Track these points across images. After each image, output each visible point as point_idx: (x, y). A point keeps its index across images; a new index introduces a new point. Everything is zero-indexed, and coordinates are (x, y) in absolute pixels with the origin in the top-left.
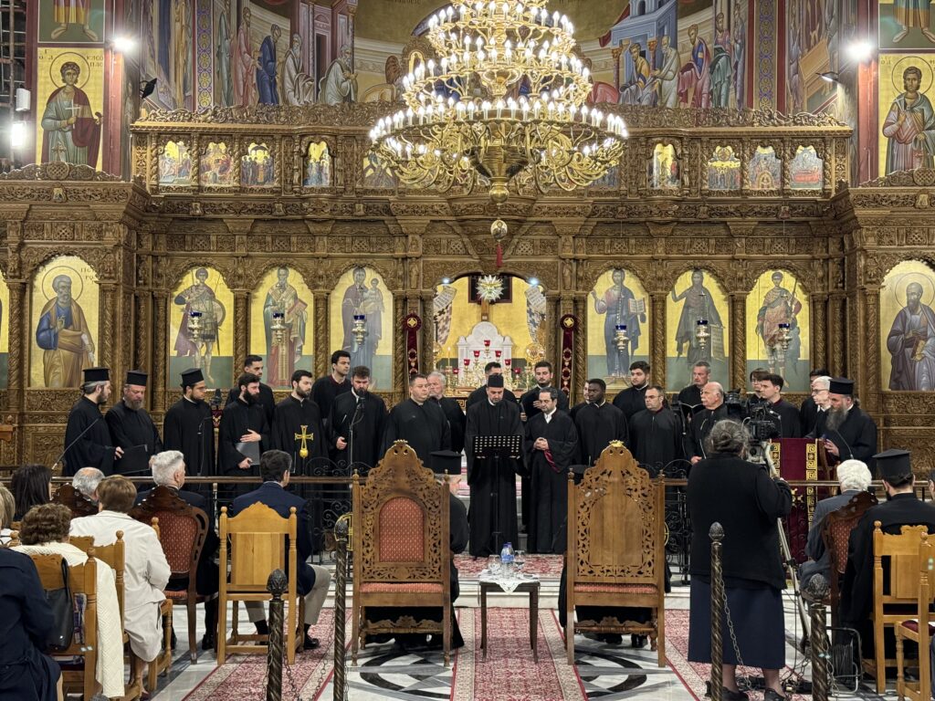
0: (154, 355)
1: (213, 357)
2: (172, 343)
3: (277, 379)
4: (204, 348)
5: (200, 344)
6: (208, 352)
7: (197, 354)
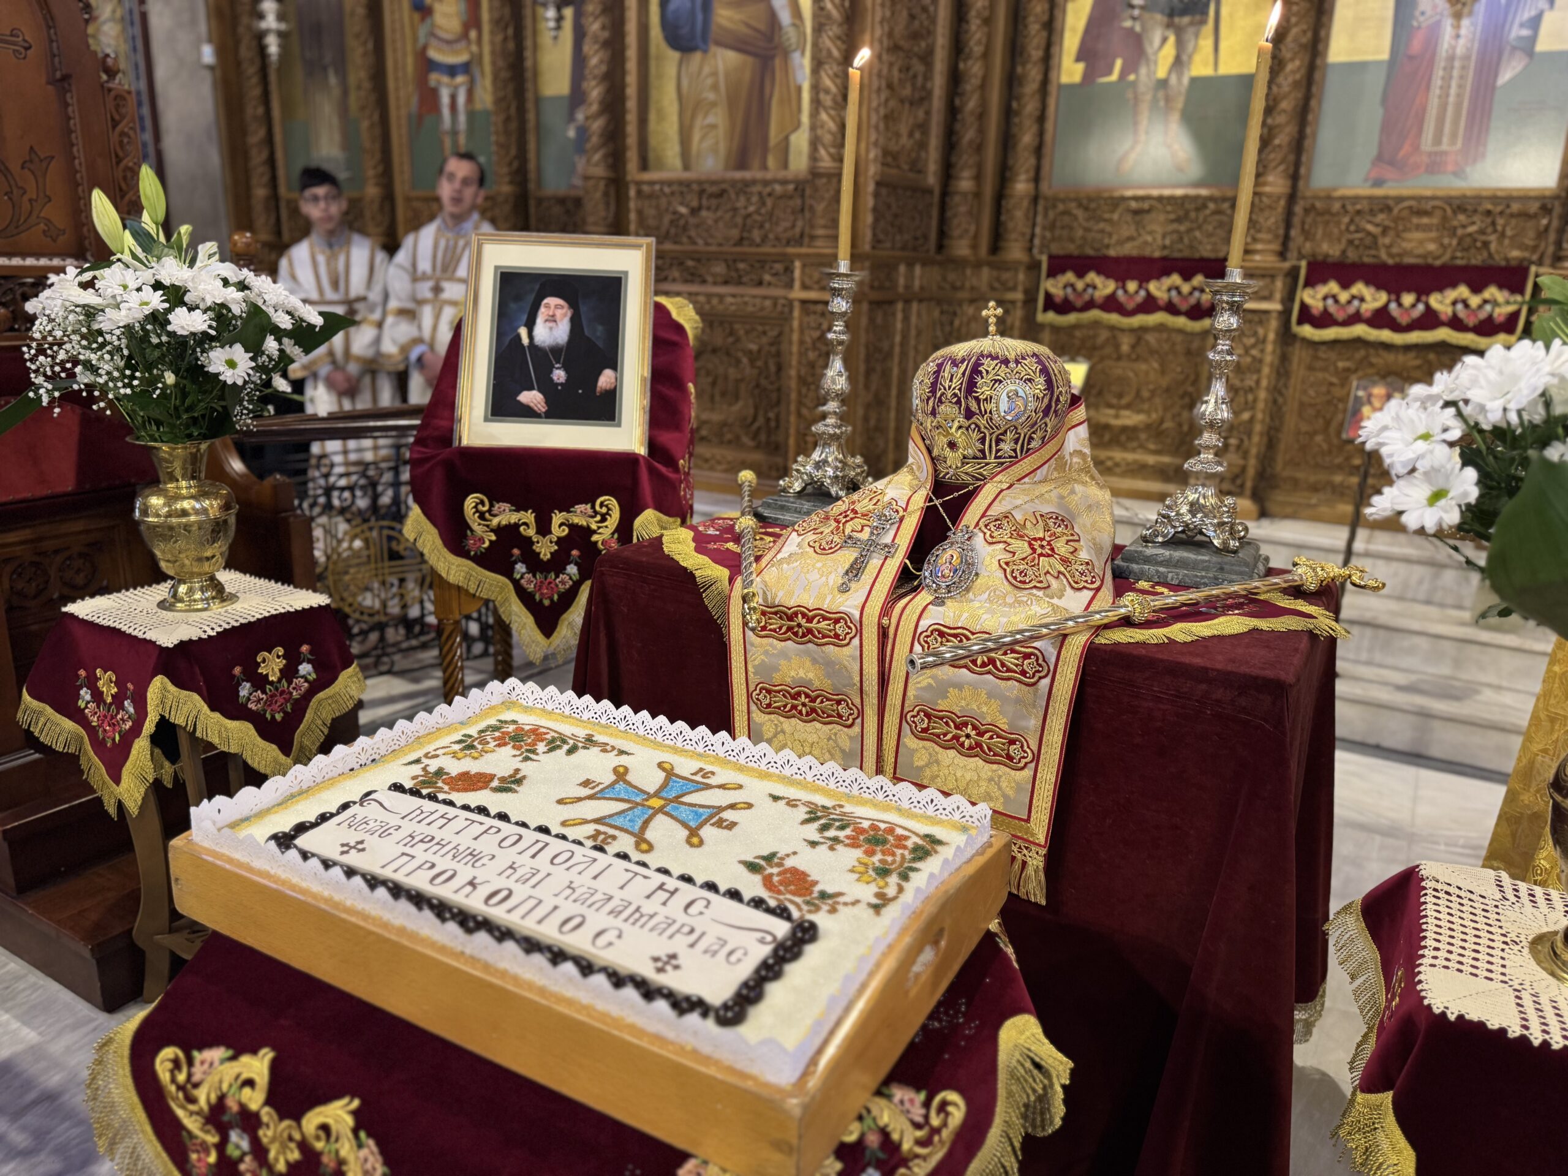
0: (1012, 82)
1: (1194, 80)
2: (1071, 41)
3: (1416, 148)
4: (1169, 51)
5: (1157, 36)
6: (1179, 63)
7: (1143, 71)
